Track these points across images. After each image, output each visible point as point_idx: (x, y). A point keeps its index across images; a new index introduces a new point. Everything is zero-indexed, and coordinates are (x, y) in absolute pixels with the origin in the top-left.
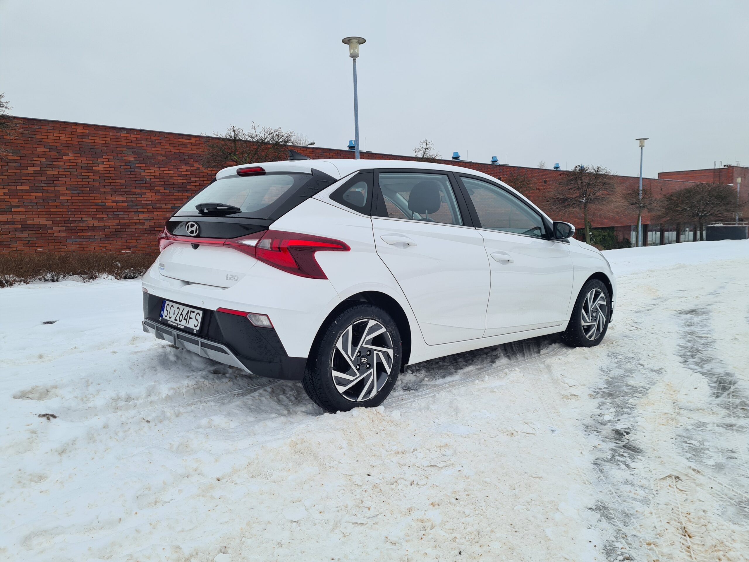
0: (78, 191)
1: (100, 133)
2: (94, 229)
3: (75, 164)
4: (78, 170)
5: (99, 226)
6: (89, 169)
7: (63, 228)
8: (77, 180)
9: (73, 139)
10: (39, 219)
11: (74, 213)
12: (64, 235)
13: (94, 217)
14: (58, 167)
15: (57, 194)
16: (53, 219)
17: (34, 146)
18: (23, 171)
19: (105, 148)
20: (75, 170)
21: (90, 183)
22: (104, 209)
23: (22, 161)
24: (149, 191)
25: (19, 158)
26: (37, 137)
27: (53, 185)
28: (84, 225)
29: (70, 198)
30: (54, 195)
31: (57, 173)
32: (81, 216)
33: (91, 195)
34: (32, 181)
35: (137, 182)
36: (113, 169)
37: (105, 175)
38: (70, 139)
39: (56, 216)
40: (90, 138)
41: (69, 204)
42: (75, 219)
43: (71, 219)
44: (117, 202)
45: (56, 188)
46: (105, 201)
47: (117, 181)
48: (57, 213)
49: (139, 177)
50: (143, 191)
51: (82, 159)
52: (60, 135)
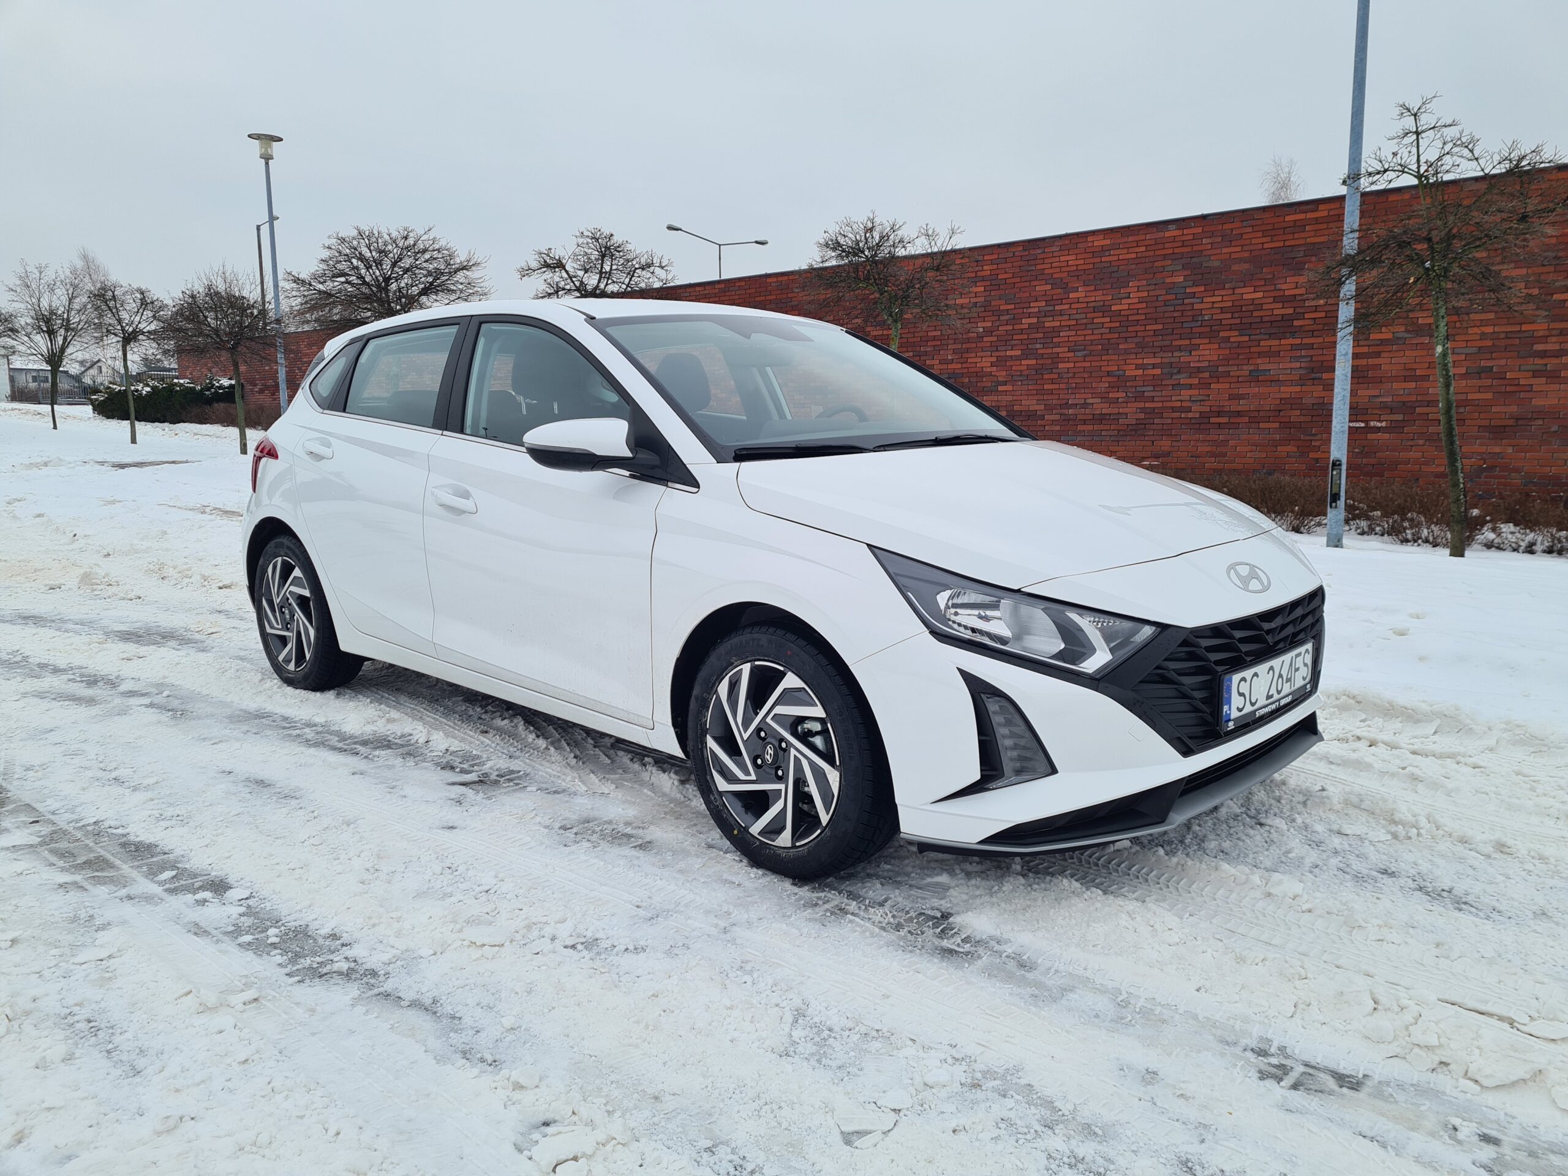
2: (1101, 419)
3: (1085, 305)
4: (1089, 315)
5: (1110, 414)
6: (1104, 309)
7: (1057, 417)
8: (1086, 332)
9: (1087, 261)
10: (1028, 403)
11: (1076, 391)
12: (1058, 428)
13: (1104, 398)
14: (1061, 313)
15: (1056, 359)
16: (1047, 402)
17: (1033, 283)
18: (1016, 327)
19: (1134, 266)
20: (1083, 316)
21: (1104, 336)
22: (1120, 381)
23: (1015, 311)
24: (1207, 341)
25: (1012, 306)
26: (1038, 267)
27: (1051, 345)
28: (1087, 411)
29: (1072, 365)
30: (1050, 361)
31: (1058, 324)
32: (1084, 396)
33: (1104, 358)
34: (1025, 342)
35: (1185, 325)
36: (1144, 305)
37: (1130, 318)
38: (1082, 262)
39: (1050, 397)
40: (1112, 252)
41: (1069, 375)
42: (1076, 402)
43: (1070, 402)
44: (1143, 367)
45: (1055, 350)
46: (1125, 367)
47: (1148, 328)
48: (1052, 393)
49: (1190, 313)
50: (1194, 341)
51: (1096, 293)
52: (1068, 258)
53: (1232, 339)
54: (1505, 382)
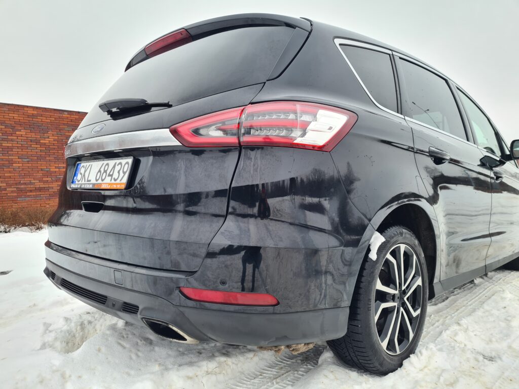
0: (27, 160)
1: (47, 114)
2: (40, 189)
3: (26, 138)
4: (28, 143)
5: (44, 187)
7: (15, 189)
8: (27, 150)
9: (25, 119)
11: (25, 177)
12: (16, 194)
13: (40, 181)
14: (12, 140)
15: (11, 162)
16: (6, 182)
19: (50, 125)
20: (26, 143)
21: (38, 153)
22: (49, 174)
27: (7, 155)
28: (32, 186)
29: (21, 165)
30: (8, 162)
31: (11, 145)
32: (29, 179)
33: (38, 162)
37: (50, 147)
38: (22, 118)
39: (9, 180)
40: (38, 117)
41: (20, 170)
42: (25, 182)
43: (21, 182)
45: (10, 157)
46: (50, 167)
47: (59, 152)
48: (10, 177)
51: (31, 134)
52: (14, 115)
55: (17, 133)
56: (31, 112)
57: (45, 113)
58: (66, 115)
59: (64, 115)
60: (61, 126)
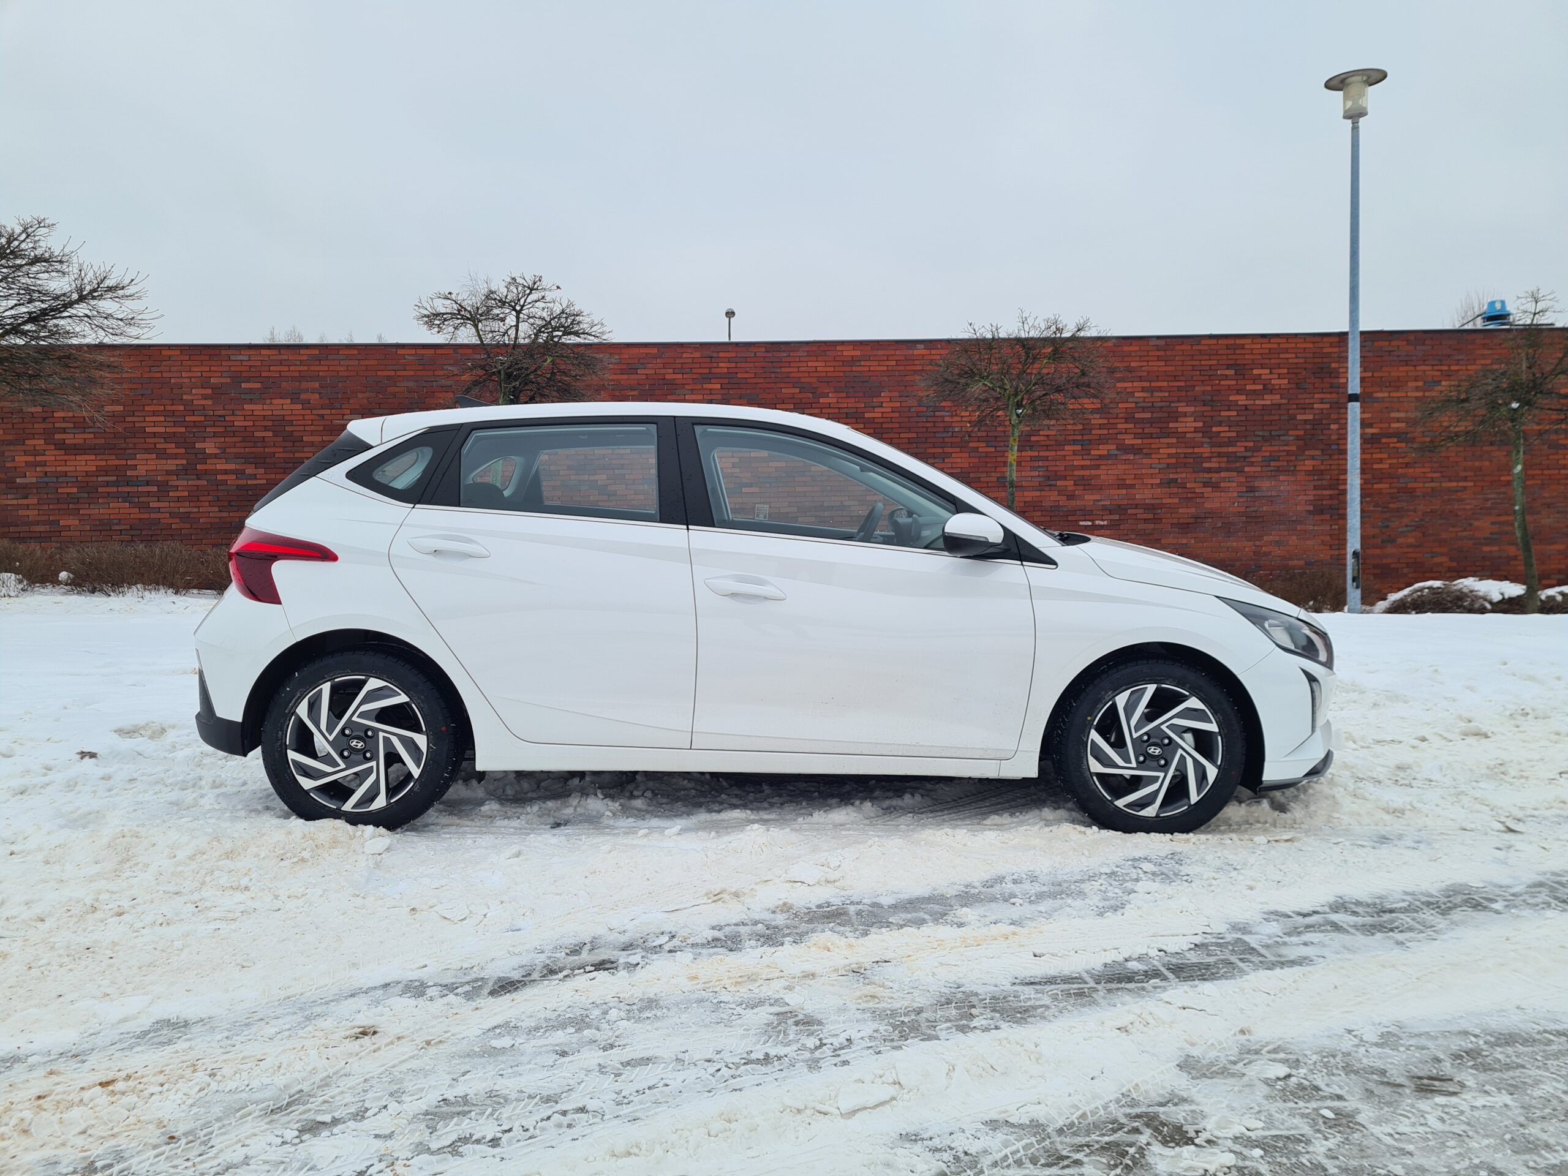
1: (880, 352)
3: (837, 411)
9: (837, 369)
17: (778, 385)
19: (886, 378)
24: (958, 450)
26: (783, 370)
35: (937, 435)
36: (897, 415)
37: (884, 426)
40: (862, 363)
47: (902, 435)
49: (941, 425)
50: (946, 450)
51: (848, 400)
52: (817, 364)
53: (980, 450)
54: (1187, 490)
55: (821, 400)
56: (848, 353)
57: (876, 353)
58: (920, 350)
59: (916, 352)
60: (908, 378)
